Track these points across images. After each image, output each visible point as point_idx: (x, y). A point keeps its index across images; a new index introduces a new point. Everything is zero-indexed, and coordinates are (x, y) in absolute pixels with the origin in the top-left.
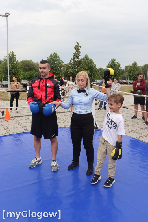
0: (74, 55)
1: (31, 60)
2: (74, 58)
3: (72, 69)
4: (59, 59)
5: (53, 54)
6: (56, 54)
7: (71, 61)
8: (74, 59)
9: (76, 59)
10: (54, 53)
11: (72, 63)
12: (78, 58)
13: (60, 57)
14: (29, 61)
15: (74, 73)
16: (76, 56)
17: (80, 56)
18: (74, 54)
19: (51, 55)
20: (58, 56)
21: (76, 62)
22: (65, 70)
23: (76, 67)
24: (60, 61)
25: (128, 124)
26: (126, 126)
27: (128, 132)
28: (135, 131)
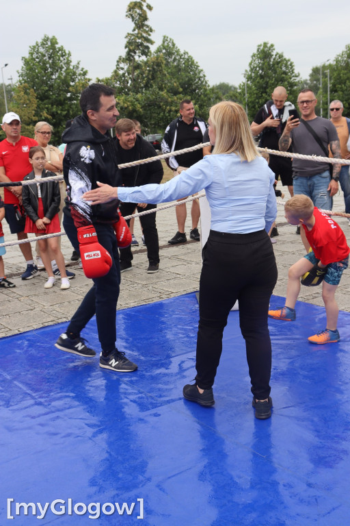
0: (129, 44)
2: (128, 54)
3: (127, 94)
4: (68, 63)
5: (43, 44)
6: (54, 42)
7: (122, 65)
8: (129, 58)
9: (136, 58)
10: (46, 39)
11: (124, 74)
12: (145, 52)
13: (69, 55)
15: (134, 111)
16: (138, 46)
17: (152, 43)
18: (127, 40)
19: (34, 49)
20: (61, 49)
21: (137, 67)
23: (142, 88)
24: (71, 67)
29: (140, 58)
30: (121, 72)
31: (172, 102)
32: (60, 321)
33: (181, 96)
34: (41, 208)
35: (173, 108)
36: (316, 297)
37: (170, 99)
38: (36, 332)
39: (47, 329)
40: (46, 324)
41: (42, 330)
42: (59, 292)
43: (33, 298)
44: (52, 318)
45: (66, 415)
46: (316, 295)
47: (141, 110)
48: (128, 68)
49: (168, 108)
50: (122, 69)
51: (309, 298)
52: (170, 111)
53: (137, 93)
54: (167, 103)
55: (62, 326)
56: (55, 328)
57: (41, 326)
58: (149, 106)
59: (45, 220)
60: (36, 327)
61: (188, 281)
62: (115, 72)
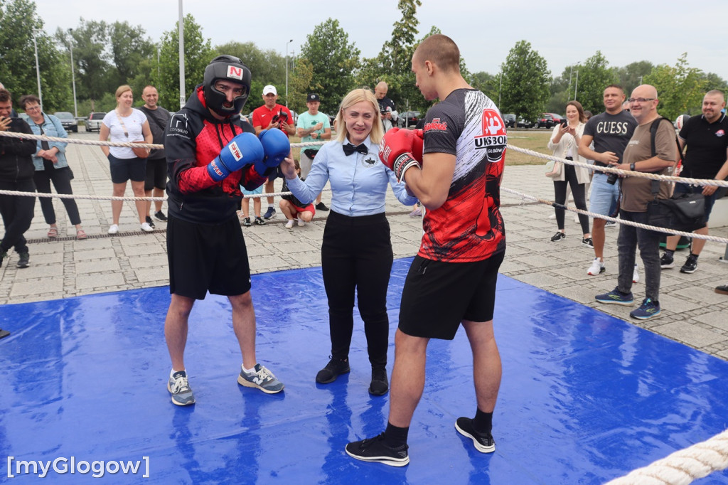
0: (396, 31)
1: (252, 45)
2: (394, 39)
3: (389, 74)
4: (345, 43)
5: (326, 25)
6: (335, 24)
7: (387, 49)
8: (394, 43)
9: (401, 43)
10: (329, 21)
11: (388, 56)
12: (410, 39)
13: (347, 35)
14: (244, 46)
16: (404, 33)
17: (416, 32)
18: (394, 27)
19: (319, 28)
20: (341, 31)
21: (400, 51)
22: (367, 77)
24: (347, 47)
25: (565, 261)
26: (559, 267)
27: (566, 285)
28: (588, 282)
29: (404, 45)
30: (386, 54)
32: (293, 267)
36: (520, 274)
38: (272, 274)
39: (281, 273)
40: (281, 269)
41: (277, 273)
42: (298, 242)
43: (275, 245)
44: (287, 265)
46: (522, 272)
48: (393, 52)
50: (387, 52)
51: (514, 273)
53: (397, 75)
56: (288, 272)
57: (276, 269)
58: (407, 86)
60: (272, 270)
61: (412, 246)
62: (381, 54)
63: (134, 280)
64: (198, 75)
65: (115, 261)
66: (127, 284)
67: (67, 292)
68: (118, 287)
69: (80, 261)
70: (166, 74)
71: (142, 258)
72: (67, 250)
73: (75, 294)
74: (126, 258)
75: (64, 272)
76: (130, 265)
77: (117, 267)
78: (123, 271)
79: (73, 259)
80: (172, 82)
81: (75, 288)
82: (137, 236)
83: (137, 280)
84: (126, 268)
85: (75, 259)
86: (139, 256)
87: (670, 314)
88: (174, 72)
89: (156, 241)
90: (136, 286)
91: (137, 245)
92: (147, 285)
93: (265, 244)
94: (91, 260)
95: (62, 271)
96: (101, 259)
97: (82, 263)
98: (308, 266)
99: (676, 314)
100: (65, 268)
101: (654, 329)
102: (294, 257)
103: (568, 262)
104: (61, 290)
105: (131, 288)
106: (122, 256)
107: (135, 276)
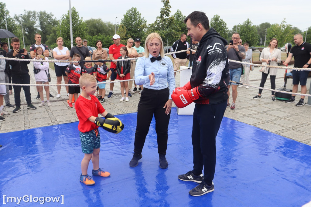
0: (162, 11)
1: (100, 20)
2: (161, 15)
3: (160, 30)
4: (140, 17)
6: (135, 10)
8: (161, 17)
9: (164, 17)
10: (132, 9)
11: (159, 23)
12: (168, 15)
13: (141, 14)
14: (97, 20)
16: (165, 12)
17: (170, 12)
19: (128, 12)
20: (138, 12)
21: (164, 20)
23: (166, 28)
24: (141, 19)
25: (240, 107)
26: (238, 109)
27: (241, 117)
28: (251, 115)
31: (176, 34)
32: (124, 113)
33: (180, 32)
34: (122, 70)
35: (177, 37)
37: (176, 33)
39: (119, 116)
40: (119, 114)
42: (125, 102)
43: (116, 104)
44: (121, 112)
45: (121, 147)
47: (164, 36)
48: (161, 20)
49: (175, 36)
50: (158, 21)
52: (175, 37)
53: (163, 30)
54: (174, 34)
55: (124, 115)
57: (117, 114)
58: (168, 35)
59: (123, 75)
62: (156, 22)
63: (55, 121)
64: (77, 33)
65: (46, 113)
66: (52, 123)
67: (26, 127)
68: (49, 124)
69: (31, 114)
70: (64, 33)
71: (58, 111)
72: (25, 109)
73: (30, 128)
74: (51, 112)
75: (24, 119)
76: (53, 114)
77: (47, 116)
78: (50, 117)
79: (28, 113)
80: (67, 36)
81: (30, 125)
82: (55, 102)
83: (57, 121)
84: (51, 116)
85: (29, 113)
86: (57, 111)
87: (287, 127)
88: (67, 32)
89: (63, 104)
90: (56, 123)
91: (56, 106)
92: (61, 123)
93: (111, 104)
94: (36, 113)
95: (23, 118)
96: (40, 112)
97: (32, 114)
98: (131, 112)
99: (289, 127)
100: (25, 117)
101: (281, 134)
102: (124, 109)
103: (242, 107)
104: (24, 126)
105: (54, 124)
106: (49, 111)
107: (56, 119)
